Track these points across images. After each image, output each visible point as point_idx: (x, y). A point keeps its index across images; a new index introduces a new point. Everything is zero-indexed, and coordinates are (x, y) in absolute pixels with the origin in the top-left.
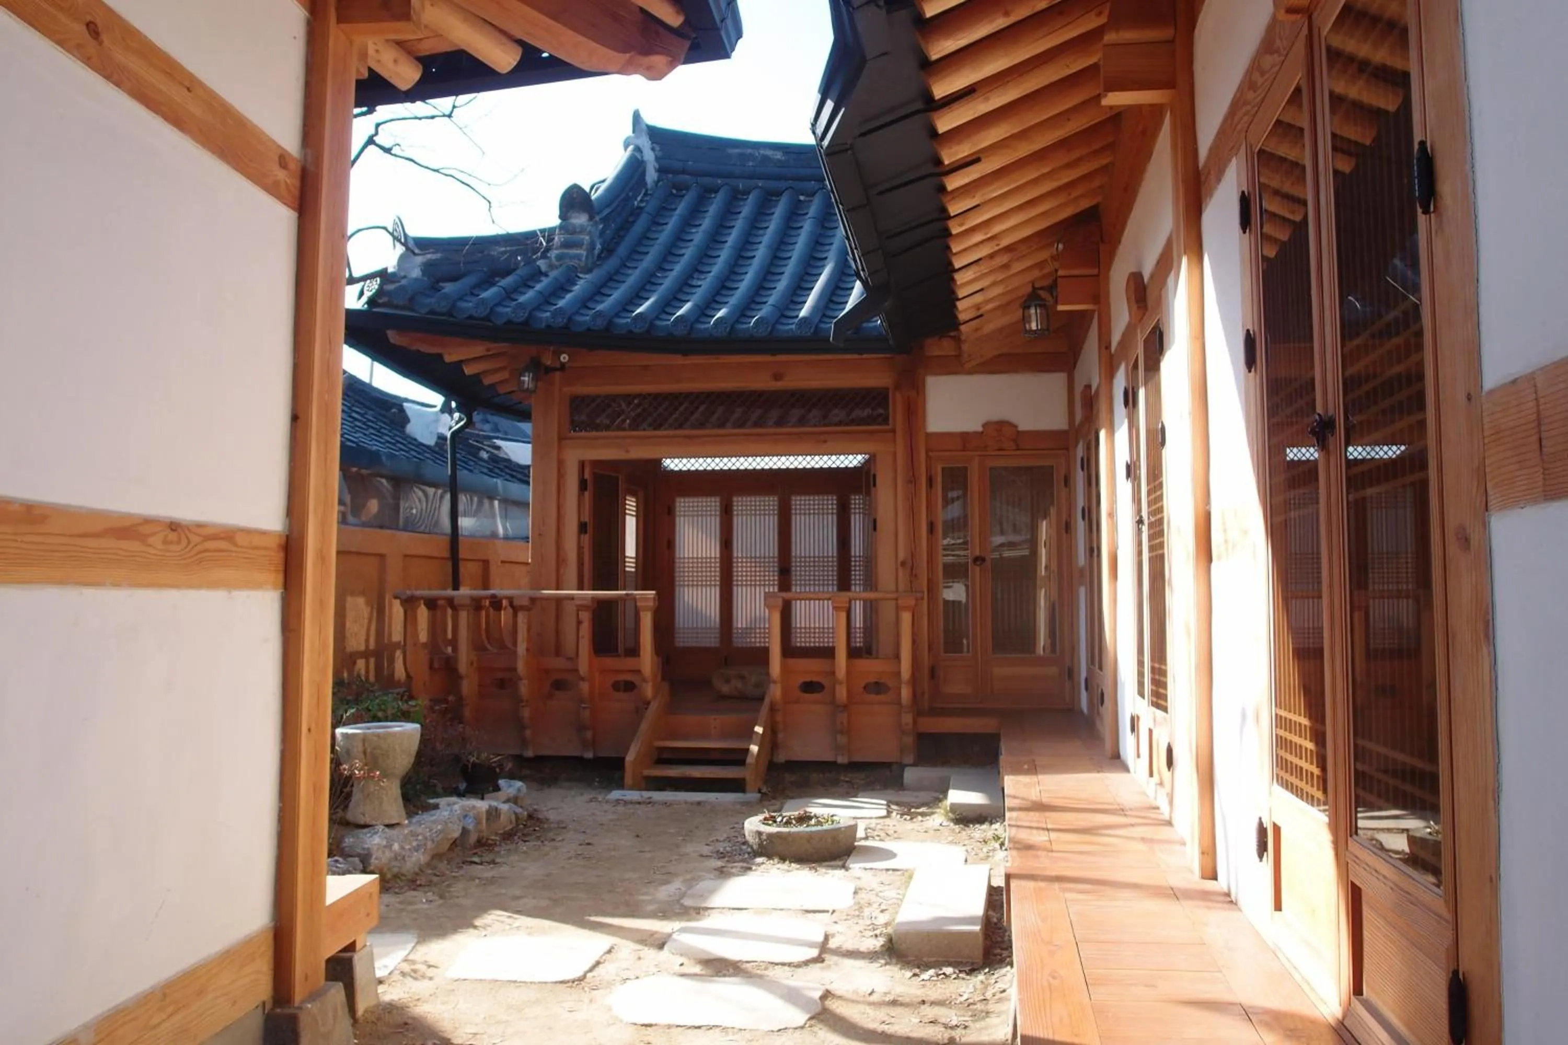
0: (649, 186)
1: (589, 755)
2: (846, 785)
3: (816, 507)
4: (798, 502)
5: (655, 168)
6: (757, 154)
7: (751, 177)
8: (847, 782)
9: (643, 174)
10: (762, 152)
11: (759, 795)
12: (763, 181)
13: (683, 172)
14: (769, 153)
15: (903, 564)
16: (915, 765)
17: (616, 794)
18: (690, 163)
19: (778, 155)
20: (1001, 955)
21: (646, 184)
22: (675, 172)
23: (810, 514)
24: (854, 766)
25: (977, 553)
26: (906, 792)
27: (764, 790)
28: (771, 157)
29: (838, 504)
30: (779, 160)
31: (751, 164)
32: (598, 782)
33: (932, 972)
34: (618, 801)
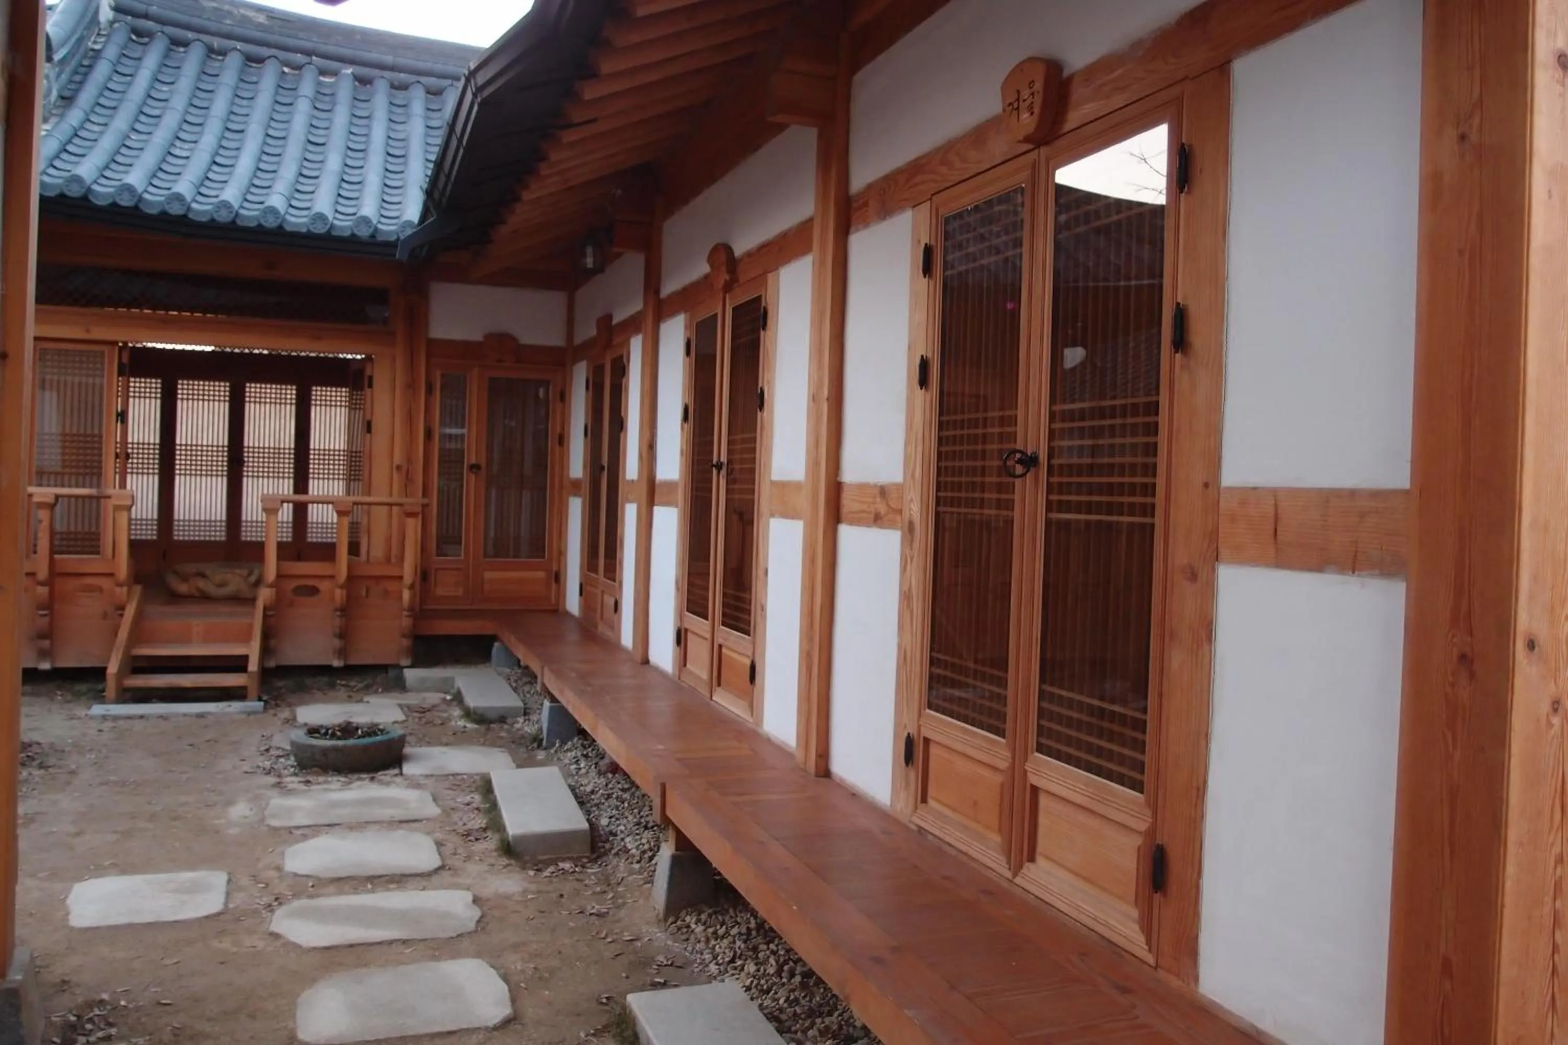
0: (102, 26)
1: (45, 666)
2: (343, 689)
3: (273, 396)
4: (253, 390)
5: (110, 6)
6: (236, 12)
7: (229, 36)
8: (343, 685)
9: (96, 12)
10: (242, 11)
11: (262, 703)
12: (241, 43)
13: (146, 16)
14: (251, 14)
15: (399, 468)
16: (412, 666)
17: (98, 709)
18: (155, 8)
19: (261, 19)
20: (604, 847)
21: (99, 23)
22: (136, 15)
23: (265, 403)
24: (350, 671)
25: (473, 461)
26: (410, 694)
27: (265, 698)
28: (254, 19)
29: (297, 395)
30: (261, 24)
31: (228, 22)
32: (61, 695)
33: (551, 869)
34: (104, 718)
